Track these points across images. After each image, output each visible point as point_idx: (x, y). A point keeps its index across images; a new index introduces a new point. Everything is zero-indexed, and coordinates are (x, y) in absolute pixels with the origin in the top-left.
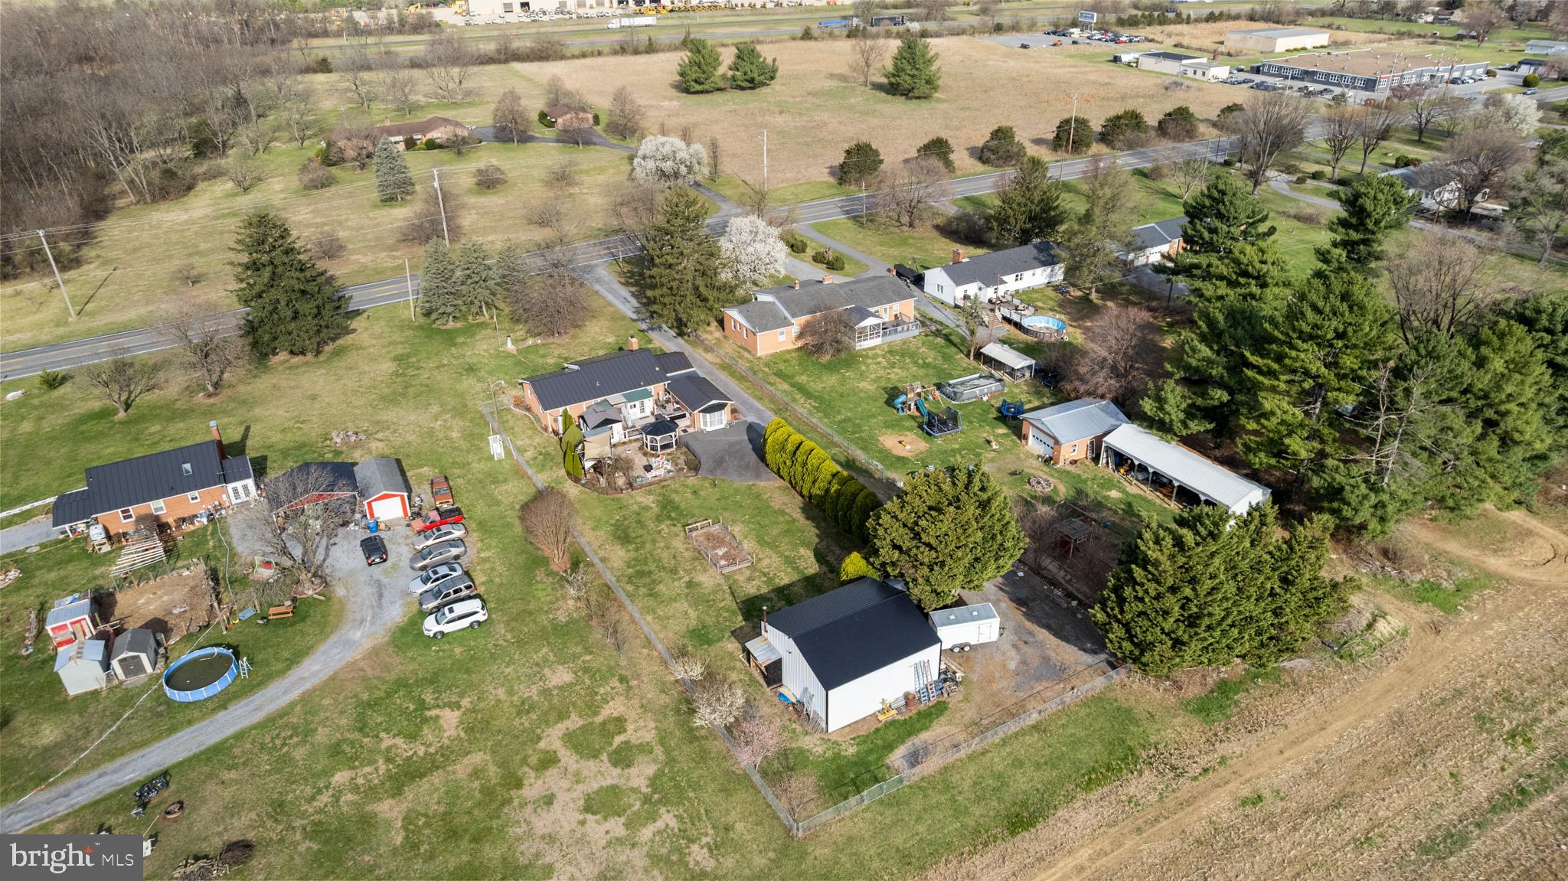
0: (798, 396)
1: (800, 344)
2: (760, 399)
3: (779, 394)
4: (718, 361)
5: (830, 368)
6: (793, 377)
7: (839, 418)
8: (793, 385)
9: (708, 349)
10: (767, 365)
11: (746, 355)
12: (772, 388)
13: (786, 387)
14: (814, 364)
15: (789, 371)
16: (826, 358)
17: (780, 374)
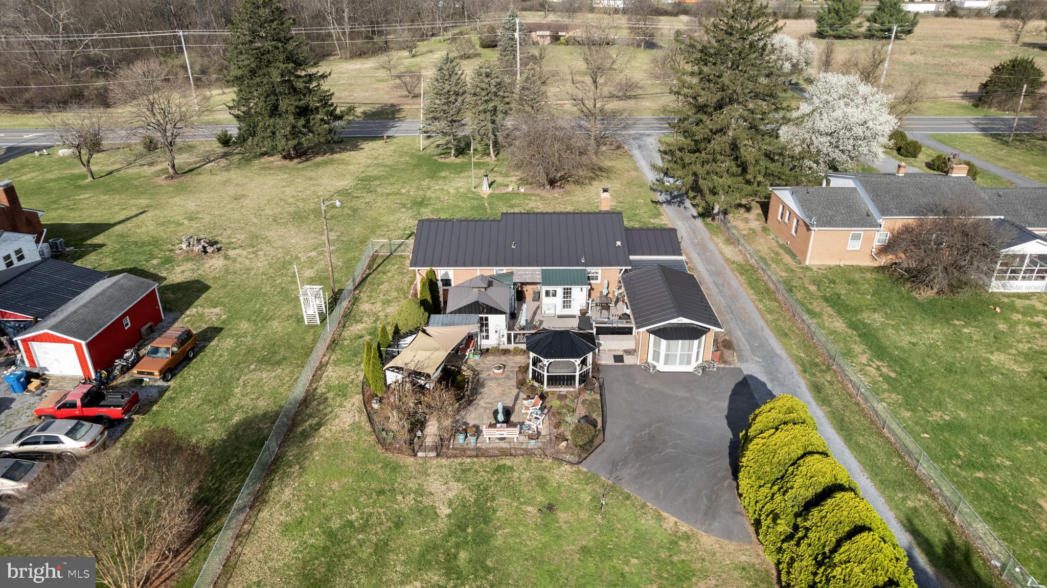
0: (858, 348)
1: (883, 261)
2: (783, 334)
3: (821, 336)
4: (740, 259)
5: (931, 311)
6: (857, 310)
7: (937, 416)
8: (853, 326)
9: (731, 241)
10: (817, 282)
11: (787, 259)
12: (812, 322)
13: (839, 325)
14: (901, 298)
15: (853, 300)
16: (926, 294)
17: (836, 302)
